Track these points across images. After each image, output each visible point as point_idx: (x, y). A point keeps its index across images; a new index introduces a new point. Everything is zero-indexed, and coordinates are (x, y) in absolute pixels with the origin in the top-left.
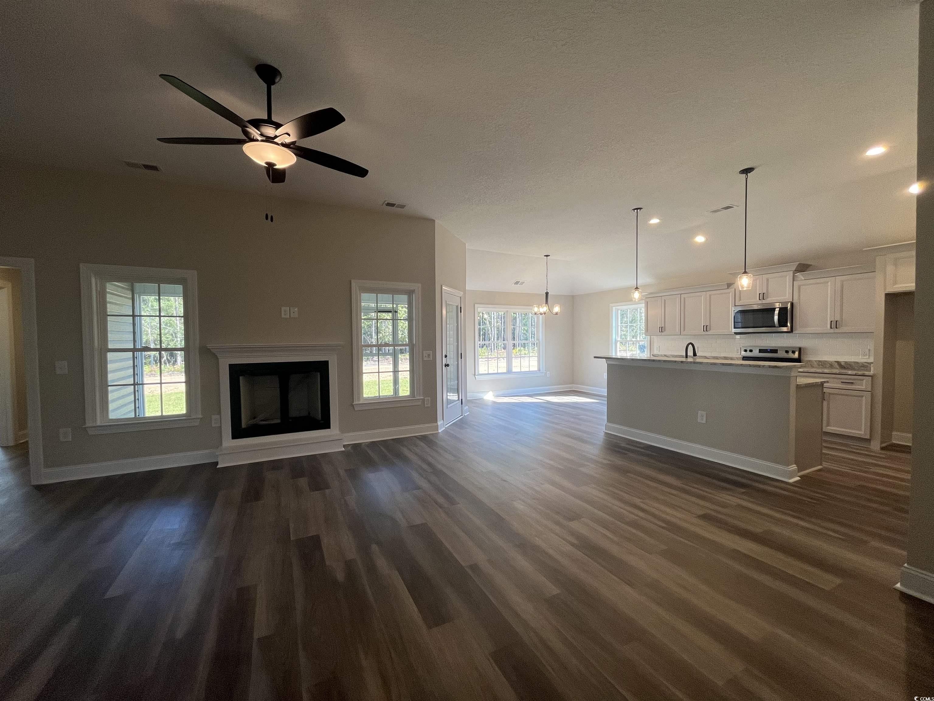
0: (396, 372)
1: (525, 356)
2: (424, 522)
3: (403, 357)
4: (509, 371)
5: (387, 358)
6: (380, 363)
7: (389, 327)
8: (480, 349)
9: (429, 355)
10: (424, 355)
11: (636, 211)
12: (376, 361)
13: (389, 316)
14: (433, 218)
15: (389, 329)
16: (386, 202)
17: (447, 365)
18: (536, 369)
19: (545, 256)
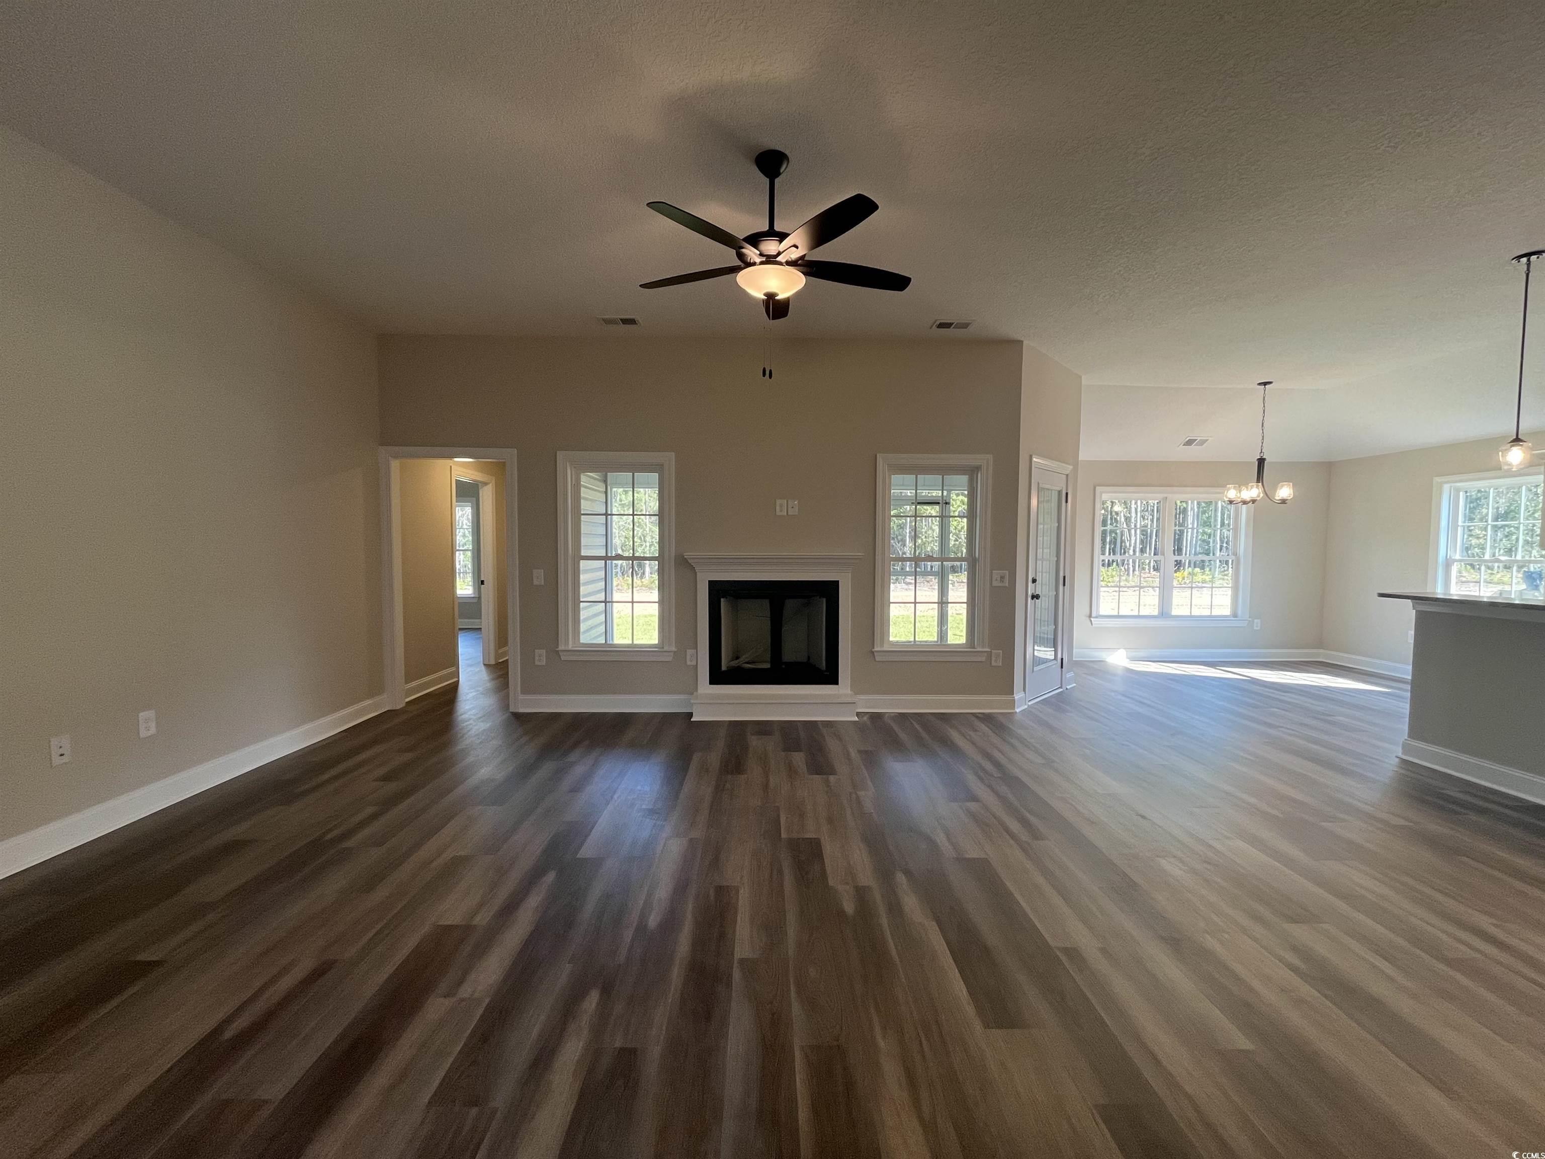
0: (943, 603)
1: (1204, 585)
2: (983, 856)
3: (955, 579)
4: (1164, 613)
5: (928, 580)
6: (917, 588)
7: (933, 527)
8: (1103, 569)
9: (1002, 578)
10: (995, 576)
11: (1524, 260)
12: (910, 583)
13: (933, 510)
14: (1019, 338)
15: (933, 531)
16: (938, 323)
17: (1035, 597)
18: (1227, 612)
19: (1260, 384)
